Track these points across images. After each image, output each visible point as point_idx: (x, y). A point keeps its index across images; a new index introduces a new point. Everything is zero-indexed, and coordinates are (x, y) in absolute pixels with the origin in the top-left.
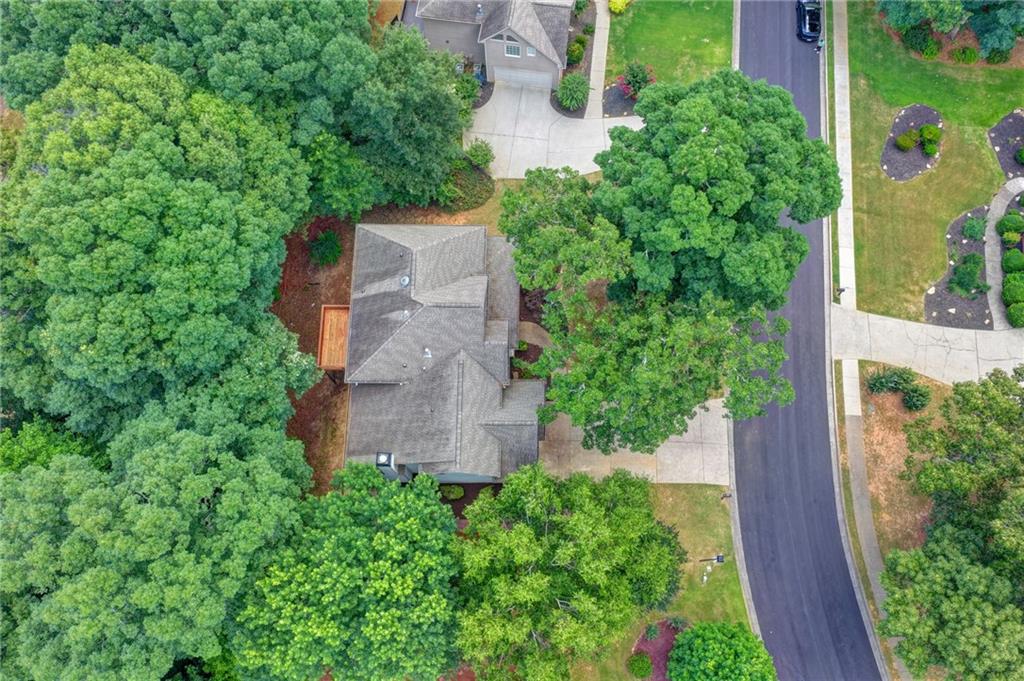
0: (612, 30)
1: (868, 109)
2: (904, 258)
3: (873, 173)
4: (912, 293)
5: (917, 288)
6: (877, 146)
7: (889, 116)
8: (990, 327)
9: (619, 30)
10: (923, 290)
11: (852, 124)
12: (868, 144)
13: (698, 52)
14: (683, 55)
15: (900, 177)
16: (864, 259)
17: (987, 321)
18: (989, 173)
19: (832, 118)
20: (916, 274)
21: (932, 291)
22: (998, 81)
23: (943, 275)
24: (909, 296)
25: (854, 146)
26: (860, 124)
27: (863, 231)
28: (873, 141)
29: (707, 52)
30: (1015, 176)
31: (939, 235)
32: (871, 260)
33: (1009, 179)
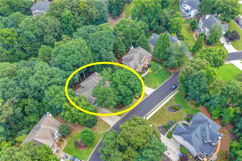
0: (147, 74)
1: (172, 101)
2: (160, 120)
3: (165, 108)
4: (157, 124)
5: (158, 124)
6: (169, 106)
7: (174, 104)
8: (164, 135)
9: (148, 75)
10: (159, 125)
11: (168, 101)
12: (168, 105)
13: (155, 82)
14: (153, 82)
15: (169, 111)
16: (154, 116)
17: (164, 134)
18: (182, 118)
19: (166, 99)
20: (160, 122)
21: (160, 126)
22: (194, 109)
23: (163, 125)
24: (156, 124)
25: (166, 104)
26: (169, 102)
27: (157, 113)
28: (169, 105)
29: (157, 83)
30: (186, 121)
31: (168, 120)
32: (155, 117)
33: (184, 121)
